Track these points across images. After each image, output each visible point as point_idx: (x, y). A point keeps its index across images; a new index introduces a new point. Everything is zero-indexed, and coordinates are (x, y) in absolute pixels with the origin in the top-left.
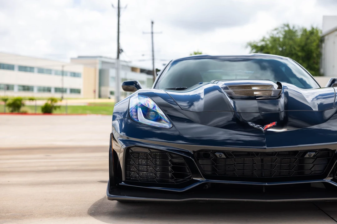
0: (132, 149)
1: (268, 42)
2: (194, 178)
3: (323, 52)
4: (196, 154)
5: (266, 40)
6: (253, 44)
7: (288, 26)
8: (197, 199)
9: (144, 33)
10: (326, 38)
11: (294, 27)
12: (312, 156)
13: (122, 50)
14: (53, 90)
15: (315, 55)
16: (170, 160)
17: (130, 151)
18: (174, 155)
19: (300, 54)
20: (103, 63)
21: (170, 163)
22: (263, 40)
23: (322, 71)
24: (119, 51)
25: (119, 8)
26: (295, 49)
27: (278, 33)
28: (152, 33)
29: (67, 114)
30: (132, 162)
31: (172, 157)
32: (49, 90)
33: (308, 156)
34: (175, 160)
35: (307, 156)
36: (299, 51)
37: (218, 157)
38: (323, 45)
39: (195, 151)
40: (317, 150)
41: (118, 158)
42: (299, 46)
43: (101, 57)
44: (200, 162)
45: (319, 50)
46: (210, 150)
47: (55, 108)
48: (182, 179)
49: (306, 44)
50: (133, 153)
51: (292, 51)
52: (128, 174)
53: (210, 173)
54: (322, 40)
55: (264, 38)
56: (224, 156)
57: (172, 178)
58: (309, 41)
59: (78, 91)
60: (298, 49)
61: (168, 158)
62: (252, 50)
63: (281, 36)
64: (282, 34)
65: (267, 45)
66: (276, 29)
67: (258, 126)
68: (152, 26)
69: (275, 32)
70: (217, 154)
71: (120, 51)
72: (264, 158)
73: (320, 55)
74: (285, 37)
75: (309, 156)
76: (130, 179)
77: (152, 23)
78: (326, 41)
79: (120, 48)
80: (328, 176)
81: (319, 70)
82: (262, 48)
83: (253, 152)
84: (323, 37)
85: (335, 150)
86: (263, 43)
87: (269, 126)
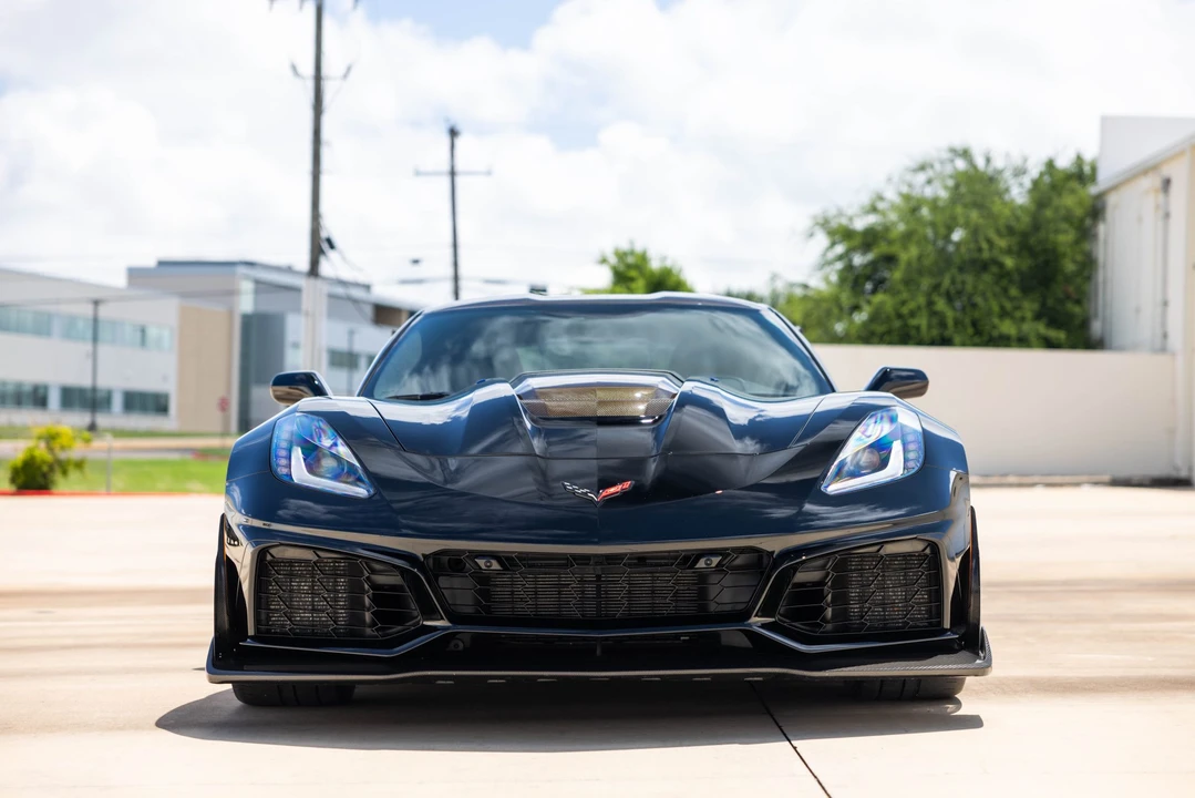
0: (273, 551)
1: (893, 217)
2: (425, 623)
3: (1100, 254)
4: (431, 561)
5: (883, 205)
6: (834, 224)
7: (965, 154)
8: (429, 673)
10: (1112, 201)
11: (988, 160)
12: (713, 565)
13: (330, 243)
14: (54, 399)
15: (1069, 266)
16: (368, 578)
17: (269, 558)
18: (377, 567)
19: (1009, 262)
20: (262, 287)
21: (366, 586)
22: (873, 209)
23: (1096, 327)
24: (320, 245)
25: (318, 78)
26: (990, 244)
27: (929, 182)
28: (453, 173)
29: (109, 494)
30: (273, 588)
31: (373, 571)
32: (38, 398)
33: (704, 566)
34: (380, 579)
35: (701, 564)
36: (1009, 251)
37: (484, 567)
38: (1101, 229)
39: (427, 553)
40: (727, 549)
41: (238, 576)
42: (1009, 232)
43: (250, 264)
44: (443, 582)
45: (1086, 246)
46: (463, 552)
47: (63, 467)
48: (400, 628)
49: (1036, 226)
50: (276, 562)
51: (980, 250)
52: (263, 617)
53: (470, 610)
54: (1096, 211)
55: (877, 198)
56: (495, 565)
57: (373, 624)
59: (156, 404)
61: (363, 573)
62: (833, 244)
64: (946, 187)
65: (887, 229)
66: (922, 168)
67: (585, 491)
68: (452, 146)
69: (920, 178)
70: (481, 562)
71: (325, 246)
73: (1088, 265)
74: (955, 196)
75: (706, 564)
76: (268, 631)
77: (453, 133)
78: (1109, 213)
79: (324, 234)
80: (756, 615)
81: (1085, 324)
82: (869, 239)
83: (566, 554)
84: (1101, 197)
85: (773, 552)
86: (871, 220)
87: (612, 490)
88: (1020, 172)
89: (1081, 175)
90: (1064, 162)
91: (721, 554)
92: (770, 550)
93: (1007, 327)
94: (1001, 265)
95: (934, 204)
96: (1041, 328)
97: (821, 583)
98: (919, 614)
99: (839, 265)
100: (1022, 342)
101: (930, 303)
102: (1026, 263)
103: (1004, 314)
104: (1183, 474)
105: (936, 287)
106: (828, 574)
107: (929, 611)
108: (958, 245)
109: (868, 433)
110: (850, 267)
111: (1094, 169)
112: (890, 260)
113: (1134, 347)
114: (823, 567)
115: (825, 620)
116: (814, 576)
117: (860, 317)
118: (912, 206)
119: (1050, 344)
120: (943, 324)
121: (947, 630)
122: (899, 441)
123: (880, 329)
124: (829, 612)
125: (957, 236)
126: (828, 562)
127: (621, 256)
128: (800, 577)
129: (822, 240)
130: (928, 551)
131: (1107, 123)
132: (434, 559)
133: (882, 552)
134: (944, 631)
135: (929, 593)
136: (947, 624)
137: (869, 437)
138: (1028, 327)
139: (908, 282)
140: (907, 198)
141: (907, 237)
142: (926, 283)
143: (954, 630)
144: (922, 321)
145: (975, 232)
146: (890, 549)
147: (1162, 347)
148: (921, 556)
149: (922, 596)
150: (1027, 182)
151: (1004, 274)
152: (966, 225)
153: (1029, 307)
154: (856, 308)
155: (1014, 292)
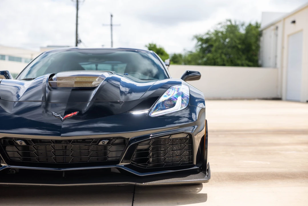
1: (212, 36)
3: (261, 44)
5: (210, 33)
6: (198, 37)
7: (230, 21)
9: (104, 25)
10: (264, 32)
11: (235, 22)
12: (106, 144)
13: (80, 41)
15: (254, 48)
19: (240, 46)
22: (208, 34)
23: (260, 62)
24: (77, 42)
25: (77, 2)
26: (235, 42)
27: (221, 27)
28: (111, 25)
35: (101, 143)
36: (239, 44)
37: (19, 144)
38: (262, 39)
40: (111, 137)
42: (240, 39)
46: (13, 138)
51: (233, 43)
54: (260, 34)
55: (209, 31)
56: (24, 143)
58: (249, 35)
60: (238, 42)
62: (198, 42)
63: (223, 30)
64: (225, 28)
65: (211, 39)
66: (220, 24)
67: (59, 115)
68: (111, 19)
69: (219, 26)
70: (19, 142)
71: (79, 42)
72: (67, 145)
73: (258, 47)
74: (227, 31)
75: (103, 143)
77: (112, 16)
78: (264, 35)
79: (78, 39)
80: (122, 162)
81: (257, 61)
82: (207, 41)
83: (49, 140)
84: (262, 31)
85: (129, 138)
86: (207, 36)
87: (69, 115)
88: (243, 25)
89: (257, 26)
90: (253, 23)
91: (108, 140)
92: (127, 137)
93: (239, 62)
94: (237, 47)
95: (222, 33)
96: (247, 62)
97: (148, 149)
98: (185, 159)
99: (200, 47)
100: (242, 65)
101: (221, 56)
102: (244, 47)
103: (238, 59)
104: (280, 97)
105: (222, 53)
106: (150, 146)
107: (189, 158)
108: (228, 42)
109: (169, 94)
110: (202, 48)
111: (260, 24)
112: (211, 46)
113: (269, 67)
114: (148, 144)
115: (149, 163)
116: (146, 147)
117: (205, 59)
118: (217, 33)
119: (249, 66)
120: (224, 61)
121: (195, 165)
122: (181, 97)
123: (209, 62)
124: (151, 160)
125: (227, 40)
126: (150, 142)
127: (150, 45)
128: (139, 147)
129: (195, 41)
130: (188, 137)
131: (264, 14)
132: (4, 140)
133: (171, 138)
134: (194, 166)
135: (189, 152)
136: (195, 163)
137: (169, 95)
138: (244, 62)
139: (216, 51)
140: (216, 31)
141: (215, 41)
142: (220, 51)
143: (198, 165)
144: (219, 60)
145: (232, 39)
146: (174, 137)
147: (275, 66)
148: (185, 138)
149: (186, 153)
150: (244, 27)
151: (238, 49)
152: (230, 37)
153: (244, 57)
154: (203, 57)
155: (241, 53)
